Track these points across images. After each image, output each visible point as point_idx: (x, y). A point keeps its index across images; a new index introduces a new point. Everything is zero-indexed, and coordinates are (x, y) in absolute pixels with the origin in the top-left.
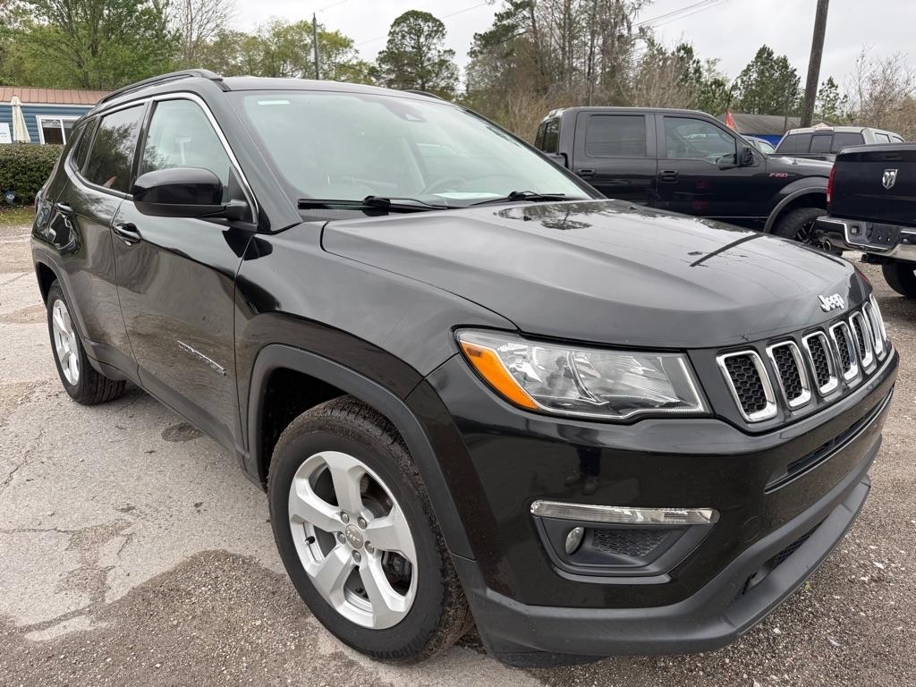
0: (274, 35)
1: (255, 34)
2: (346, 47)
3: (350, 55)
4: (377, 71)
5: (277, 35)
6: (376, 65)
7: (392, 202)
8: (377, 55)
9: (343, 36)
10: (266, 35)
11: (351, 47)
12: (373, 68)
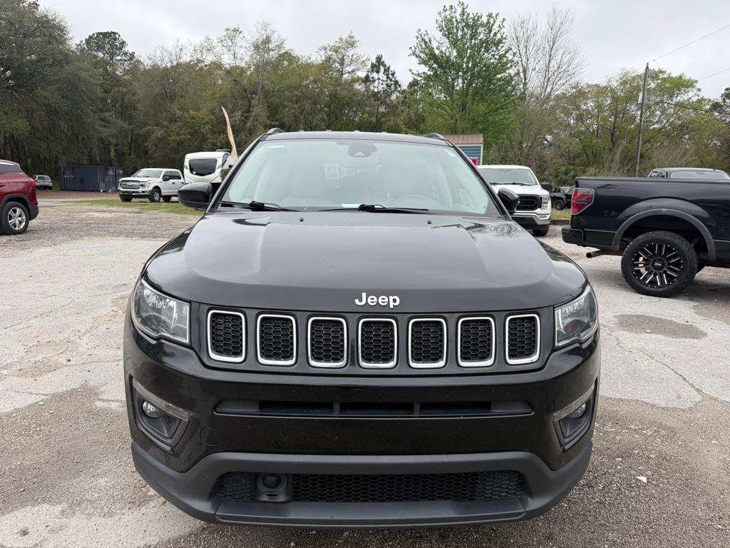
0: (621, 83)
1: (605, 84)
2: (688, 87)
3: (691, 94)
4: (721, 106)
5: (624, 83)
6: (720, 100)
7: (265, 205)
8: (723, 92)
9: (687, 77)
10: (615, 84)
11: (694, 87)
12: (716, 103)
